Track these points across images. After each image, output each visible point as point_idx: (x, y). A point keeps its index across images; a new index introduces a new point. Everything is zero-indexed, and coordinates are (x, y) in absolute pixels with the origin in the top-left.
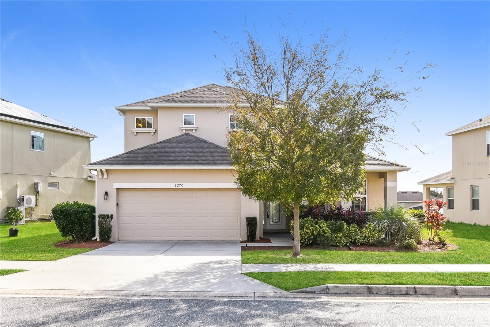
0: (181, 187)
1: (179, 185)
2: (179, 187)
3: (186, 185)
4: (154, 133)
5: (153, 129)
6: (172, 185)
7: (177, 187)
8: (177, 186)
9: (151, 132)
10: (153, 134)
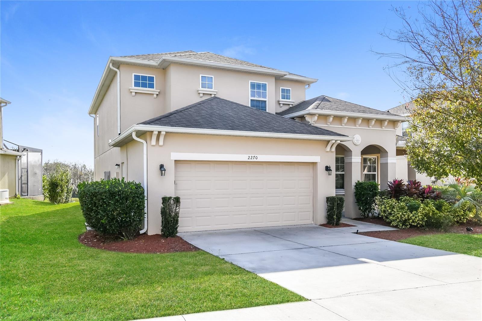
0: (255, 160)
1: (253, 158)
2: (252, 160)
3: (262, 158)
4: (157, 95)
5: (156, 90)
6: (244, 158)
7: (250, 160)
8: (250, 158)
9: (153, 94)
10: (155, 96)
